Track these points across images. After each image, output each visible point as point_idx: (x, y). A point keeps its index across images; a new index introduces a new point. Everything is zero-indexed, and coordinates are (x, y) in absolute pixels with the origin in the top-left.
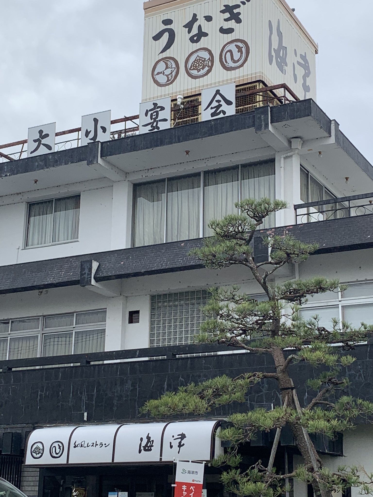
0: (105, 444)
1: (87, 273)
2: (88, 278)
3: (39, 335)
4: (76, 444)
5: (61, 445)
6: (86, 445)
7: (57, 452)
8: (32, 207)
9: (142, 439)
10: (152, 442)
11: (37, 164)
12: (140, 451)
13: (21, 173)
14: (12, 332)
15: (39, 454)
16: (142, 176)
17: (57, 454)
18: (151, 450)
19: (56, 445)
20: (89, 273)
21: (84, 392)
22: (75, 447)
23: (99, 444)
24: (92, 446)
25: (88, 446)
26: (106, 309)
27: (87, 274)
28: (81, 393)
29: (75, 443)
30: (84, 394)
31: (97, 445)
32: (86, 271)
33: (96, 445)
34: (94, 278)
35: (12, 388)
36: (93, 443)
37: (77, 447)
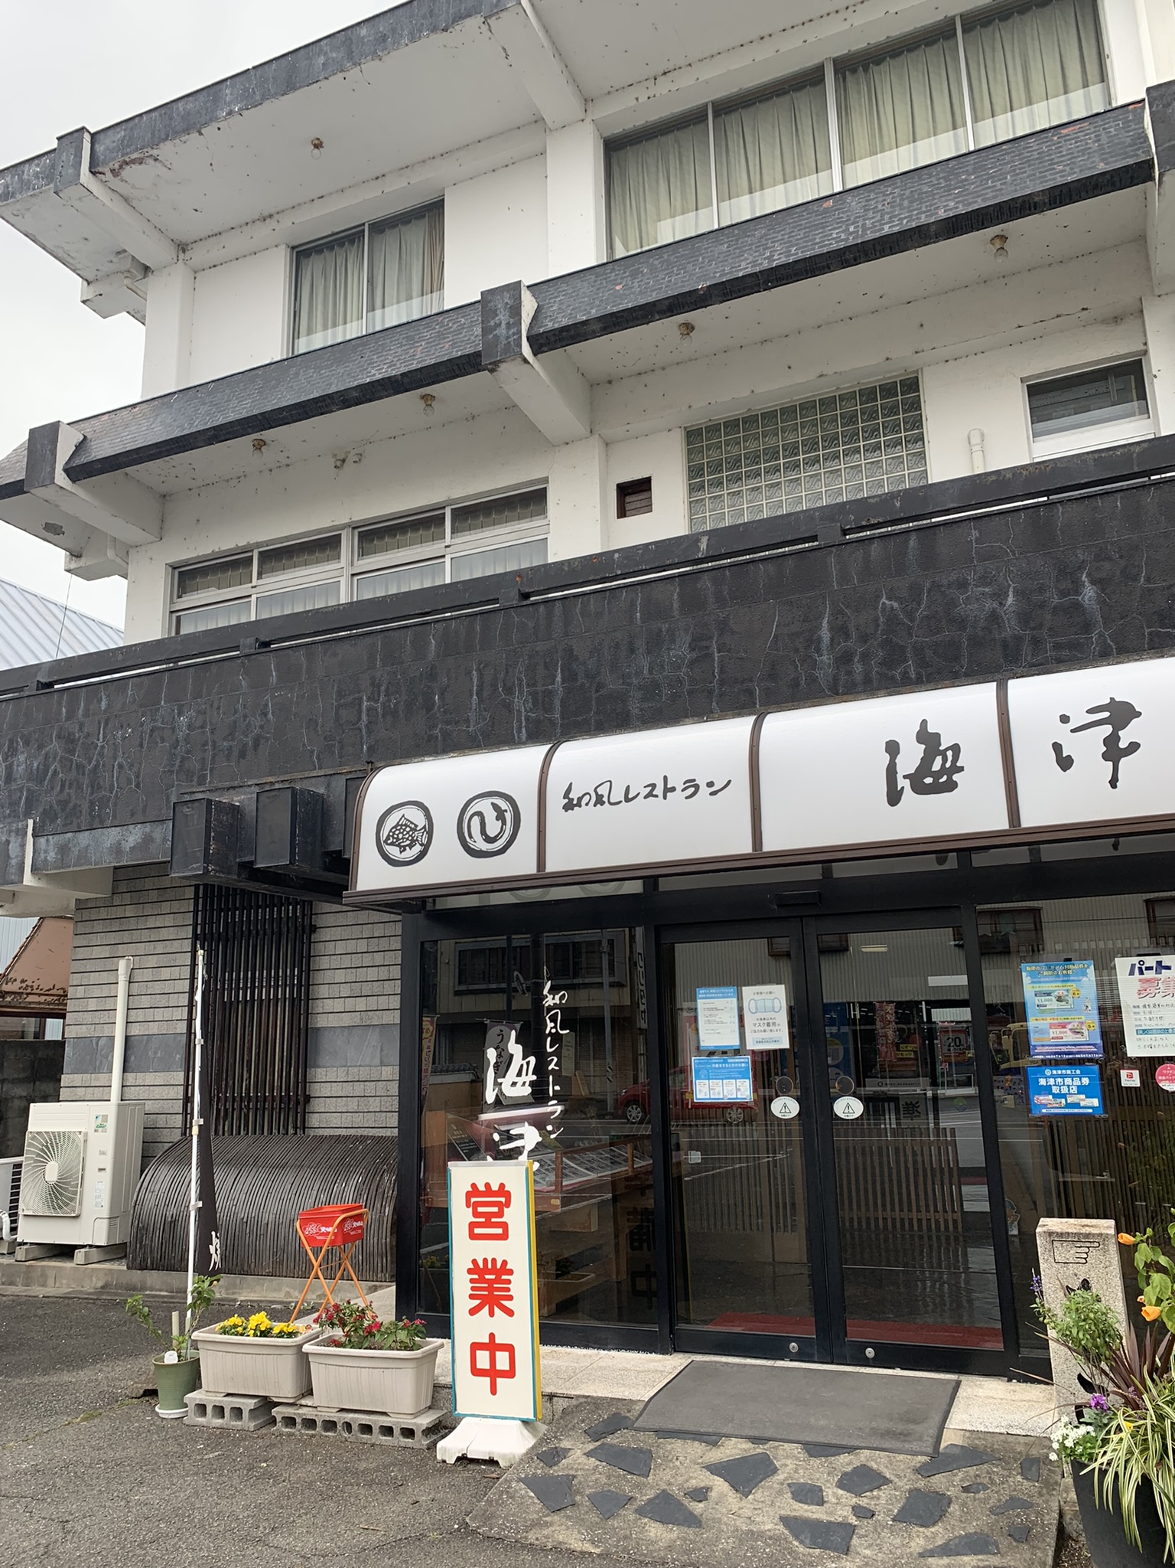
0: (710, 784)
1: (504, 323)
2: (508, 338)
3: (343, 581)
4: (574, 795)
5: (503, 804)
6: (618, 795)
7: (491, 833)
8: (304, 262)
9: (893, 748)
10: (950, 754)
11: (321, 60)
12: (894, 797)
13: (275, 96)
14: (261, 582)
15: (411, 846)
16: (637, 99)
17: (489, 840)
18: (951, 786)
19: (485, 806)
20: (512, 321)
21: (520, 685)
22: (569, 807)
23: (680, 786)
24: (650, 795)
25: (627, 800)
26: (546, 480)
27: (503, 325)
28: (509, 690)
29: (569, 789)
30: (521, 692)
31: (673, 789)
32: (503, 317)
33: (668, 790)
34: (528, 338)
35: (273, 697)
36: (653, 786)
37: (579, 805)
